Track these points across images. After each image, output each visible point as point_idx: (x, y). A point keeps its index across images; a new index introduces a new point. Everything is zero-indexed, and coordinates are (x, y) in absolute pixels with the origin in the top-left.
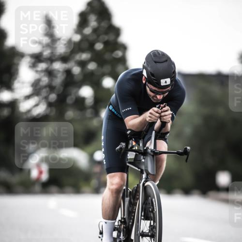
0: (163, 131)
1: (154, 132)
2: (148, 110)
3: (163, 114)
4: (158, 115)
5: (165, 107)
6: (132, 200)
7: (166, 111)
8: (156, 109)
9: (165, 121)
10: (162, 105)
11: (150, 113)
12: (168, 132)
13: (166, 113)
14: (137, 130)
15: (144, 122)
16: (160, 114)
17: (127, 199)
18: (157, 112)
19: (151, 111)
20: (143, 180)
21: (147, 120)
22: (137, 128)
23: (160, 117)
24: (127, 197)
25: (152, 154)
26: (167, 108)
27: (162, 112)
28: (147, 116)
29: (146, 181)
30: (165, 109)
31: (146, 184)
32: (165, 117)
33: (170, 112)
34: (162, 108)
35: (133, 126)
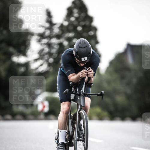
1: (84, 83)
3: (89, 73)
4: (86, 74)
5: (90, 69)
7: (91, 71)
8: (85, 70)
9: (90, 77)
10: (88, 68)
11: (82, 73)
12: (92, 83)
13: (91, 73)
14: (75, 82)
16: (87, 73)
18: (85, 72)
19: (82, 71)
21: (80, 76)
23: (88, 75)
24: (70, 119)
26: (91, 70)
27: (88, 72)
28: (80, 74)
31: (80, 112)
33: (93, 72)
34: (88, 70)
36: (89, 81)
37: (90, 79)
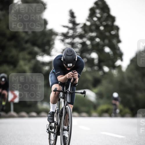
0: (74, 83)
1: (70, 83)
2: (68, 73)
3: (74, 75)
4: (72, 75)
5: (75, 72)
6: (61, 114)
7: (76, 74)
8: (71, 73)
9: (75, 78)
10: (74, 71)
11: (69, 74)
12: (77, 84)
13: (76, 75)
14: (63, 82)
15: (66, 78)
16: (73, 75)
17: (59, 114)
18: (72, 74)
19: (69, 73)
20: (65, 105)
21: (67, 77)
22: (63, 81)
23: (73, 76)
25: (69, 93)
26: (76, 72)
27: (74, 74)
28: (67, 75)
29: (66, 105)
30: (75, 73)
31: (66, 107)
32: (75, 77)
33: (77, 74)
34: (74, 72)
35: (61, 80)
36: (74, 82)
37: (75, 80)
